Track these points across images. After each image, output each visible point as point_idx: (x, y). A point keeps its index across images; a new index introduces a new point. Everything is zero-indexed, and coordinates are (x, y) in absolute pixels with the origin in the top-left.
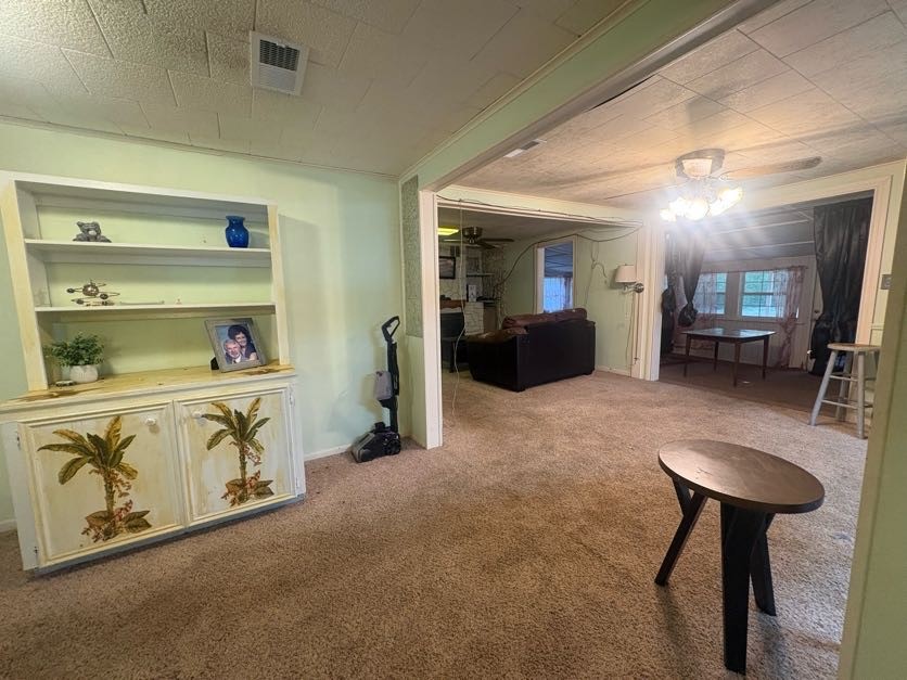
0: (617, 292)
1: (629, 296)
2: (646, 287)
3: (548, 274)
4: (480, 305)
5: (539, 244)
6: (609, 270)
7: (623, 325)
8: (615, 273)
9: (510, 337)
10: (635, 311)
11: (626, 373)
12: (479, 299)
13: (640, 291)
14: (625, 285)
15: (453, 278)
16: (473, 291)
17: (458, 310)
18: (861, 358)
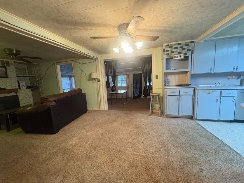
0: (91, 82)
1: (96, 83)
2: (101, 79)
3: (63, 76)
4: (29, 90)
5: (57, 63)
6: (88, 74)
7: (95, 93)
8: (90, 75)
9: (46, 108)
10: (98, 87)
11: (98, 109)
12: (28, 87)
13: (99, 81)
14: (94, 79)
15: (6, 77)
16: (23, 84)
17: (13, 94)
18: (157, 96)
